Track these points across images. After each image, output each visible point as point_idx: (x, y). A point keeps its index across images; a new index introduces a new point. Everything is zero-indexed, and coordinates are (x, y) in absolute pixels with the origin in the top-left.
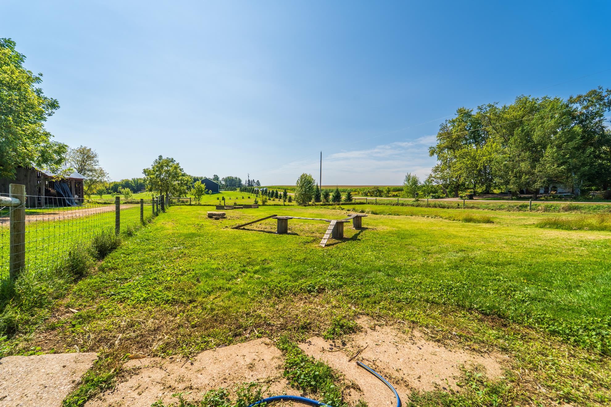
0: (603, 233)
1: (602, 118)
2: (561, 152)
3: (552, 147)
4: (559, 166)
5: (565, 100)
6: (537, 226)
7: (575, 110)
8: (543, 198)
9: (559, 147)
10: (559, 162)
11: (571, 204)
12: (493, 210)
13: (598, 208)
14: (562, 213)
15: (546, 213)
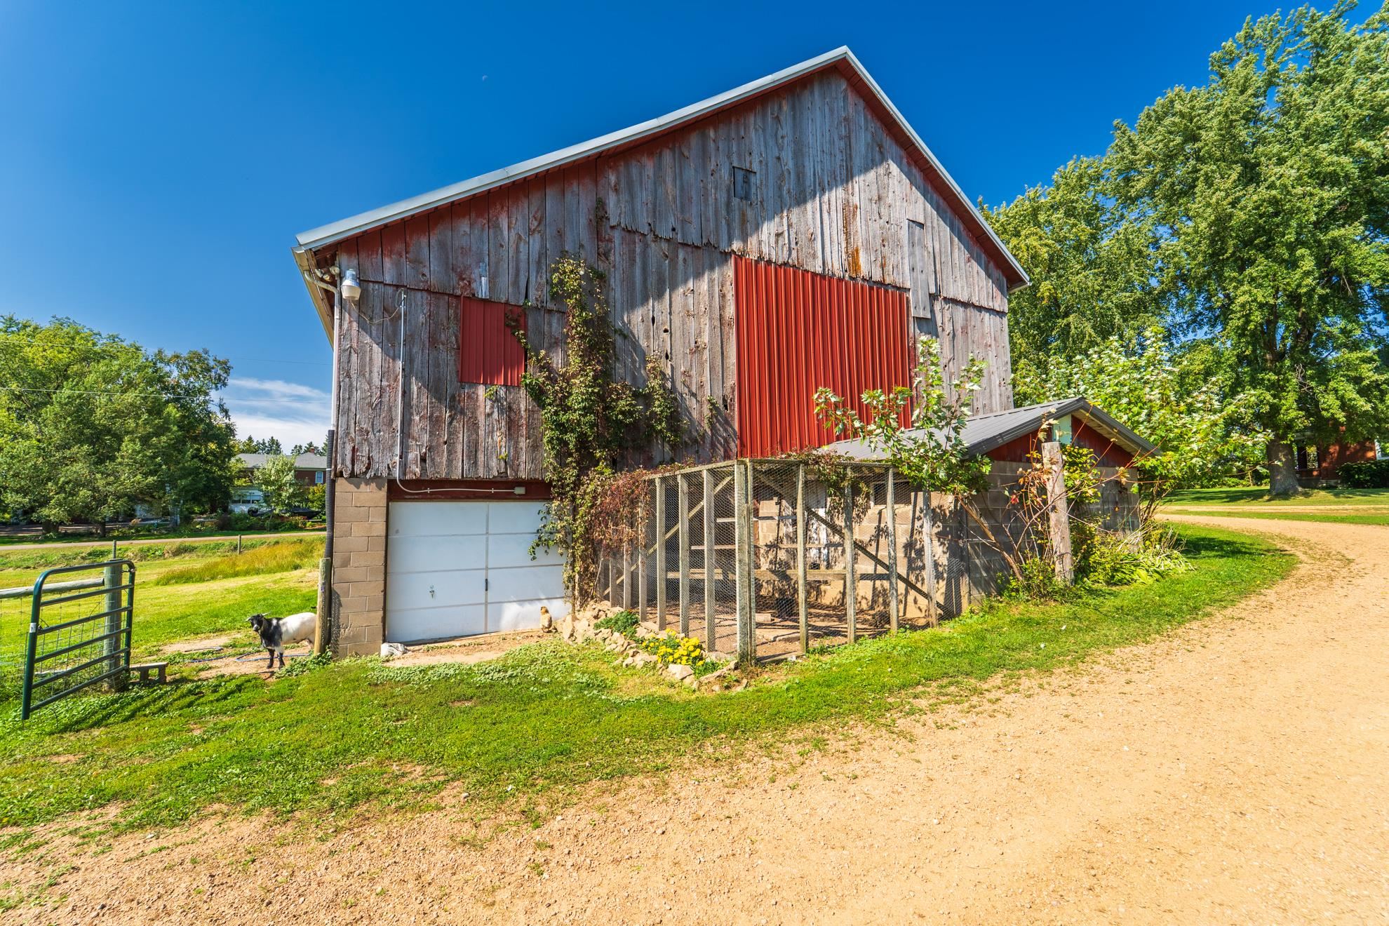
0: (236, 579)
1: (207, 398)
2: (149, 453)
3: (132, 440)
4: (146, 475)
5: (150, 351)
6: (157, 584)
7: (168, 374)
8: (116, 533)
9: (145, 440)
10: (145, 469)
11: (182, 543)
12: (28, 568)
13: (217, 546)
14: (171, 560)
15: (143, 562)
